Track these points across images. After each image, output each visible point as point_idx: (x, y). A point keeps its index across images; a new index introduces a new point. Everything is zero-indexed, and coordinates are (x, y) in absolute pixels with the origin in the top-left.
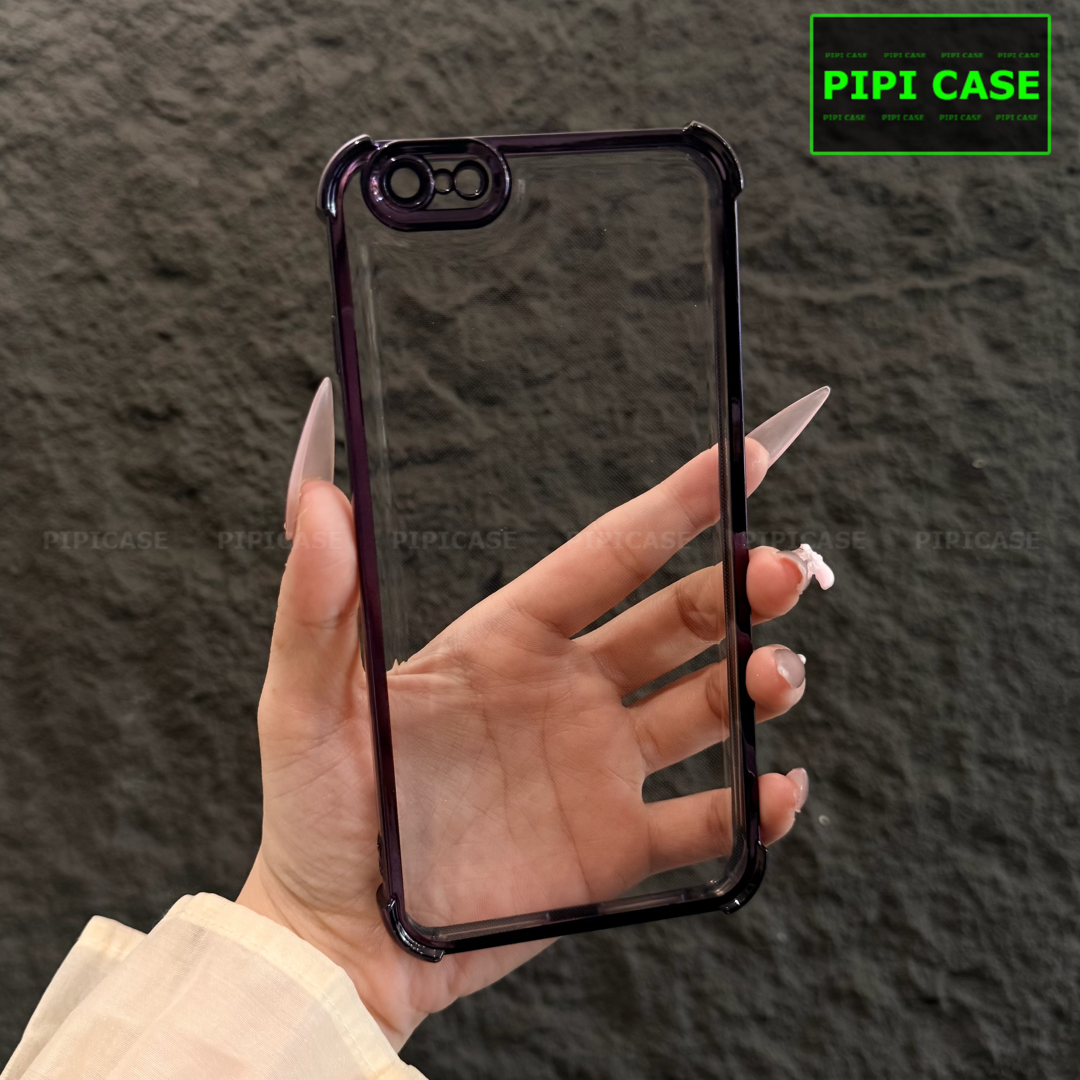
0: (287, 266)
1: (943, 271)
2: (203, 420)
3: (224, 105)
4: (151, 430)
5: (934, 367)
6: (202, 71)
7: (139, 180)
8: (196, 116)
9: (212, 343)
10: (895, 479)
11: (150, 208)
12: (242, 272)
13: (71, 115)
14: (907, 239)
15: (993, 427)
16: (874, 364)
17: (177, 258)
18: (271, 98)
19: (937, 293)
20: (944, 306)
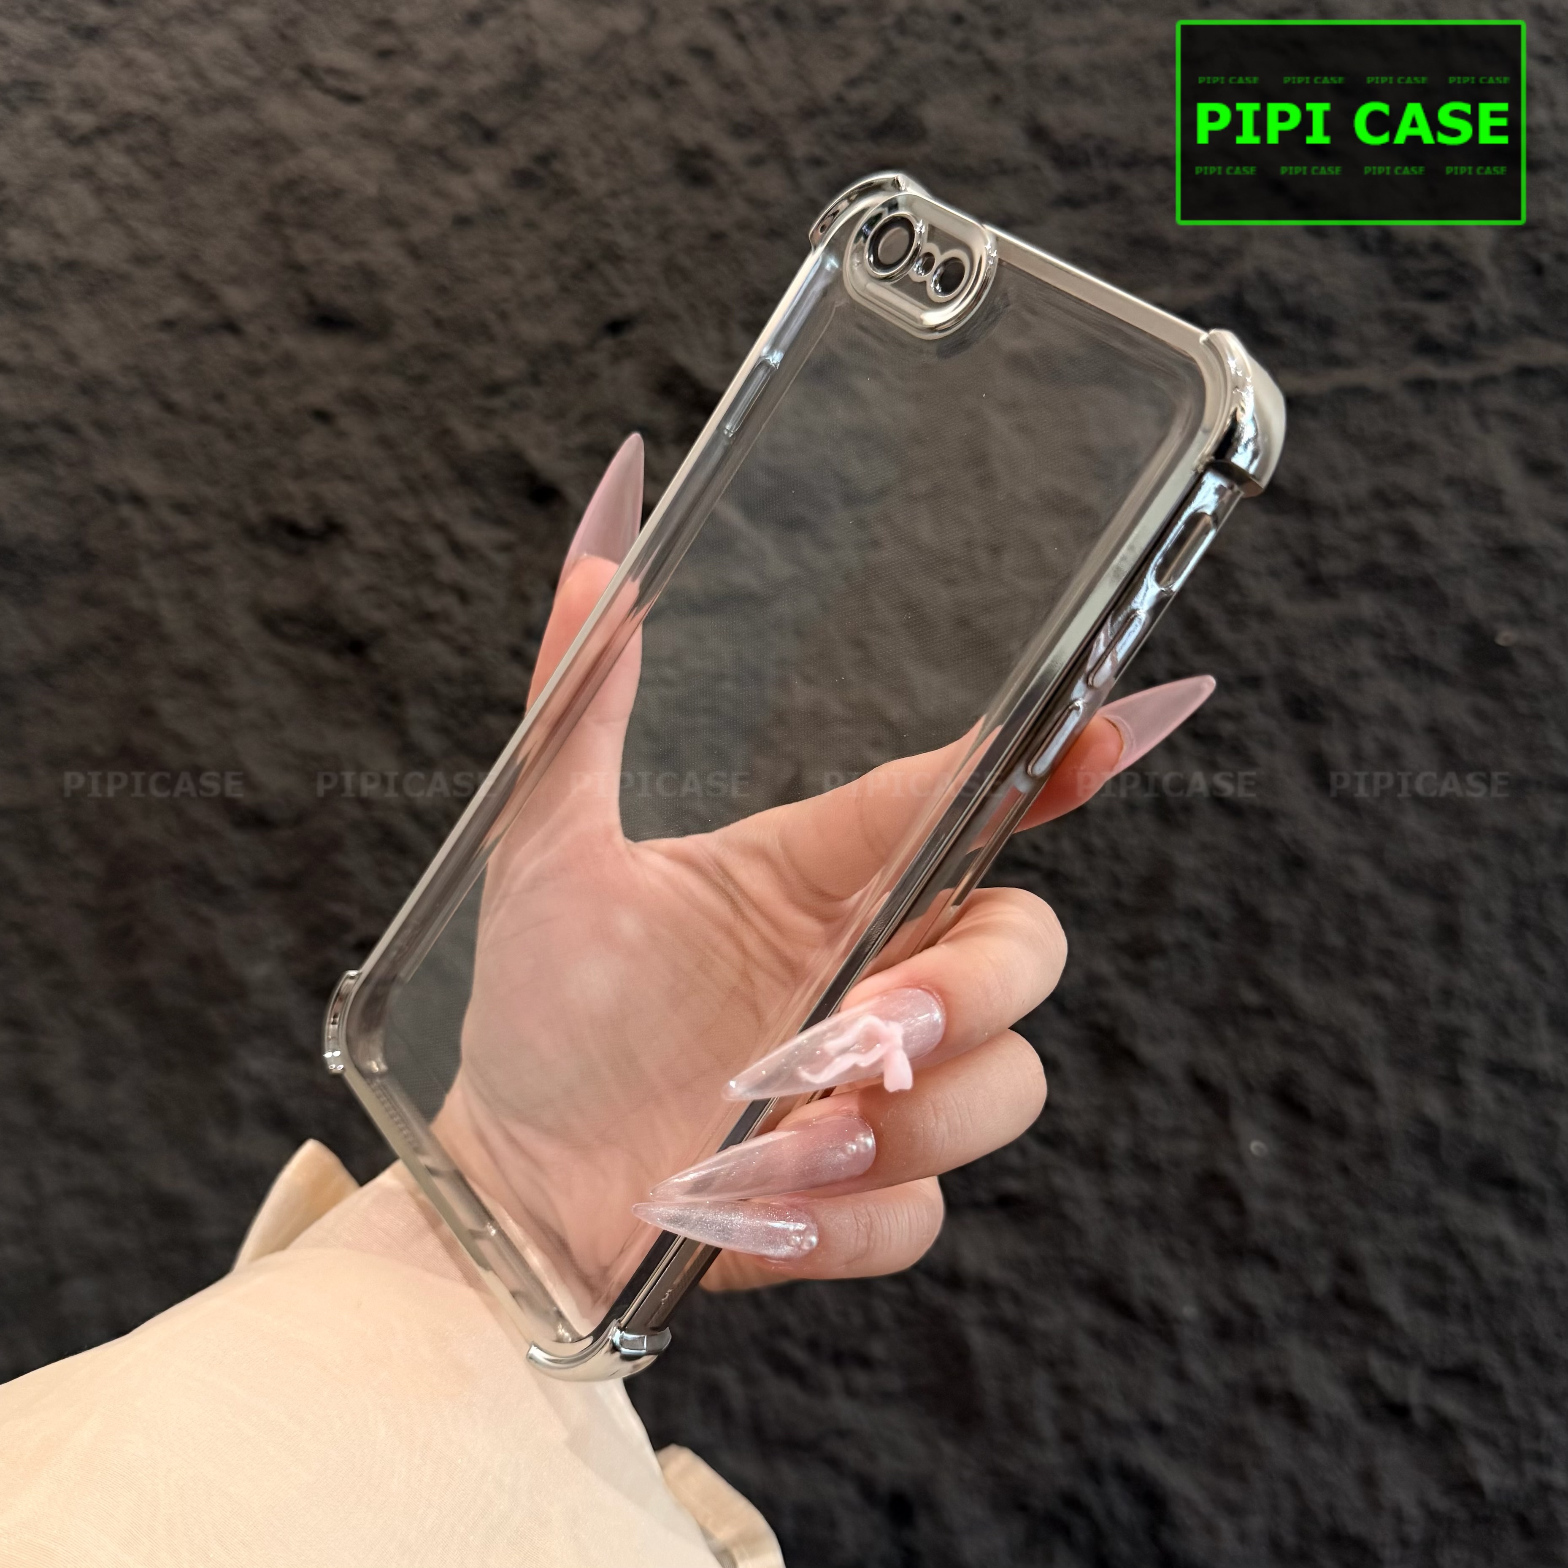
0: (504, 316)
1: (1464, 354)
2: (376, 541)
3: (417, 76)
4: (300, 553)
5: (1446, 496)
6: (385, 24)
7: (291, 185)
8: (377, 91)
9: (392, 426)
10: (1384, 657)
11: (305, 225)
12: (439, 323)
13: (193, 84)
14: (1414, 306)
15: (1528, 586)
16: (1360, 487)
17: (343, 301)
18: (487, 67)
19: (1454, 387)
20: (1463, 408)
